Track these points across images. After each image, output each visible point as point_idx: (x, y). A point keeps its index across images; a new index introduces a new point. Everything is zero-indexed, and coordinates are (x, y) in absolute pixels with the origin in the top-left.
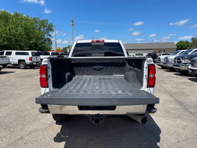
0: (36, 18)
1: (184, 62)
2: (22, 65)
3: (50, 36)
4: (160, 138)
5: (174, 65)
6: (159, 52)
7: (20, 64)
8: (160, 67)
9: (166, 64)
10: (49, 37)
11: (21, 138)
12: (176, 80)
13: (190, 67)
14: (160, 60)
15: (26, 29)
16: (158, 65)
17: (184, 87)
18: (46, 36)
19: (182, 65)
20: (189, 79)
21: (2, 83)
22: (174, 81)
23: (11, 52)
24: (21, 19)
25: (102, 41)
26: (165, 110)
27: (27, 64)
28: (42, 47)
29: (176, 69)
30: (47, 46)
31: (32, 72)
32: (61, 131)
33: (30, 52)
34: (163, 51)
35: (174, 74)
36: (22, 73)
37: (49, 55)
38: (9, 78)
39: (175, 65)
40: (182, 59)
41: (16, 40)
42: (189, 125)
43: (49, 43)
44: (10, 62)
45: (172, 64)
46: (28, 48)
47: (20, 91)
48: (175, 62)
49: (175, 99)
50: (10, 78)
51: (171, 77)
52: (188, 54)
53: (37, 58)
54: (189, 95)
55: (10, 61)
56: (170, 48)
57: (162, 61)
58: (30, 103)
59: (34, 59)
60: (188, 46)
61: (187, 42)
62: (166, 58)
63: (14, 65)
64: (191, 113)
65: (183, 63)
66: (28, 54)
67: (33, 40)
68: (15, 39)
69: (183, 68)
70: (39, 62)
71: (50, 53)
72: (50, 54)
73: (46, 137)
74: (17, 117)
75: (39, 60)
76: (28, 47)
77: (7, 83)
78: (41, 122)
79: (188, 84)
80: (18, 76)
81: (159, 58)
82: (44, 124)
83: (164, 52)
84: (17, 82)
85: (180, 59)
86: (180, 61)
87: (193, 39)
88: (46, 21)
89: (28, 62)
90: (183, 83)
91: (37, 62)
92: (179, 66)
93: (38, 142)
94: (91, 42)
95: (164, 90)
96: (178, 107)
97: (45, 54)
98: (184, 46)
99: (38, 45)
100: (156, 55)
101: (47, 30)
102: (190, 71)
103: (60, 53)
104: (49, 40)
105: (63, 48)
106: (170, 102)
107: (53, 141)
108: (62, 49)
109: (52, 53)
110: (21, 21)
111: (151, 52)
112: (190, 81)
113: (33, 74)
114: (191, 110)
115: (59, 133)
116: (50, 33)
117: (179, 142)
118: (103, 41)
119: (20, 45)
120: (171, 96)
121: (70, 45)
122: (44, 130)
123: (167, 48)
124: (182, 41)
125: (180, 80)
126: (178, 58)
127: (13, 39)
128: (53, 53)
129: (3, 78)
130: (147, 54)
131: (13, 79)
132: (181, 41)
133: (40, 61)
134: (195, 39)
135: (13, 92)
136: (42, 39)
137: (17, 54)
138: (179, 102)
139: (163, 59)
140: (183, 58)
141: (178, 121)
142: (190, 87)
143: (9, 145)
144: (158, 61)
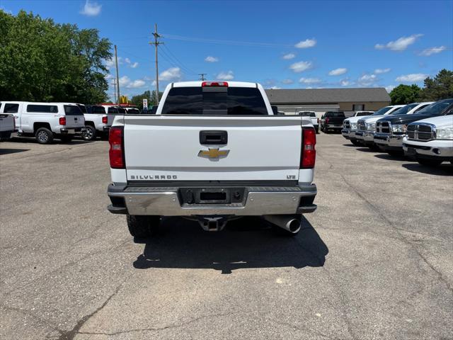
0: (69, 25)
1: (395, 130)
2: (43, 136)
3: (103, 68)
4: (324, 260)
5: (375, 137)
6: (351, 109)
7: (39, 133)
8: (349, 142)
9: (361, 135)
10: (100, 71)
11: (72, 264)
12: (376, 167)
13: (405, 140)
14: (349, 127)
15: (50, 51)
16: (344, 136)
17: (390, 180)
18: (94, 69)
19: (391, 137)
20: (404, 166)
21: (6, 172)
22: (373, 169)
23: (18, 105)
24: (35, 28)
25: (223, 84)
26: (342, 220)
27: (54, 133)
28: (83, 95)
29: (379, 144)
30: (95, 92)
31: (68, 152)
32: (145, 253)
33: (60, 106)
34: (360, 107)
35: (376, 156)
36: (45, 152)
37: (104, 113)
38: (18, 162)
39: (379, 136)
40: (392, 124)
41: (27, 78)
42: (382, 241)
43: (101, 85)
44: (16, 129)
45: (373, 134)
46: (51, 97)
47: (49, 188)
48: (378, 130)
49: (367, 202)
50: (21, 162)
51: (369, 161)
52: (408, 113)
53: (76, 119)
54: (395, 194)
55: (16, 125)
56: (376, 100)
57: (354, 128)
58: (77, 209)
59: (71, 122)
60: (417, 96)
61: (414, 87)
62: (361, 123)
63: (24, 134)
64: (391, 223)
65: (395, 133)
66: (55, 110)
67: (66, 77)
68: (24, 76)
69: (393, 142)
70: (82, 129)
71: (106, 108)
72: (106, 110)
73: (119, 261)
74: (54, 232)
75: (81, 123)
76: (52, 94)
77: (17, 173)
78: (104, 240)
79: (398, 175)
80: (38, 158)
81: (348, 122)
82: (112, 242)
83: (363, 110)
84: (38, 170)
85: (387, 125)
86: (387, 128)
87: (428, 81)
88: (94, 33)
89: (56, 127)
90: (388, 173)
91: (78, 129)
92: (385, 139)
93: (104, 268)
94: (201, 86)
95: (348, 186)
96: (369, 214)
97: (94, 109)
98: (408, 96)
99: (75, 89)
100: (344, 116)
101: (95, 53)
102: (405, 149)
103: (127, 109)
104: (101, 78)
105: (133, 97)
106: (356, 205)
107: (132, 266)
108: (130, 99)
109: (109, 108)
110: (36, 33)
111: (335, 108)
112: (405, 169)
113: (71, 154)
114: (391, 219)
115: (141, 255)
116: (104, 61)
117: (357, 266)
118: (226, 85)
119: (34, 88)
120: (360, 195)
121: (149, 92)
122: (112, 252)
123: (370, 100)
124: (404, 84)
125: (384, 168)
126: (385, 121)
127: (21, 75)
128: (112, 108)
129: (3, 163)
130: (324, 113)
131: (28, 164)
132: (402, 85)
133: (84, 126)
134: (431, 80)
135: (36, 189)
136: (83, 75)
137: (30, 109)
138: (372, 206)
139: (355, 124)
140: (394, 121)
141: (364, 236)
142: (400, 181)
143: (50, 274)
144: (345, 129)
